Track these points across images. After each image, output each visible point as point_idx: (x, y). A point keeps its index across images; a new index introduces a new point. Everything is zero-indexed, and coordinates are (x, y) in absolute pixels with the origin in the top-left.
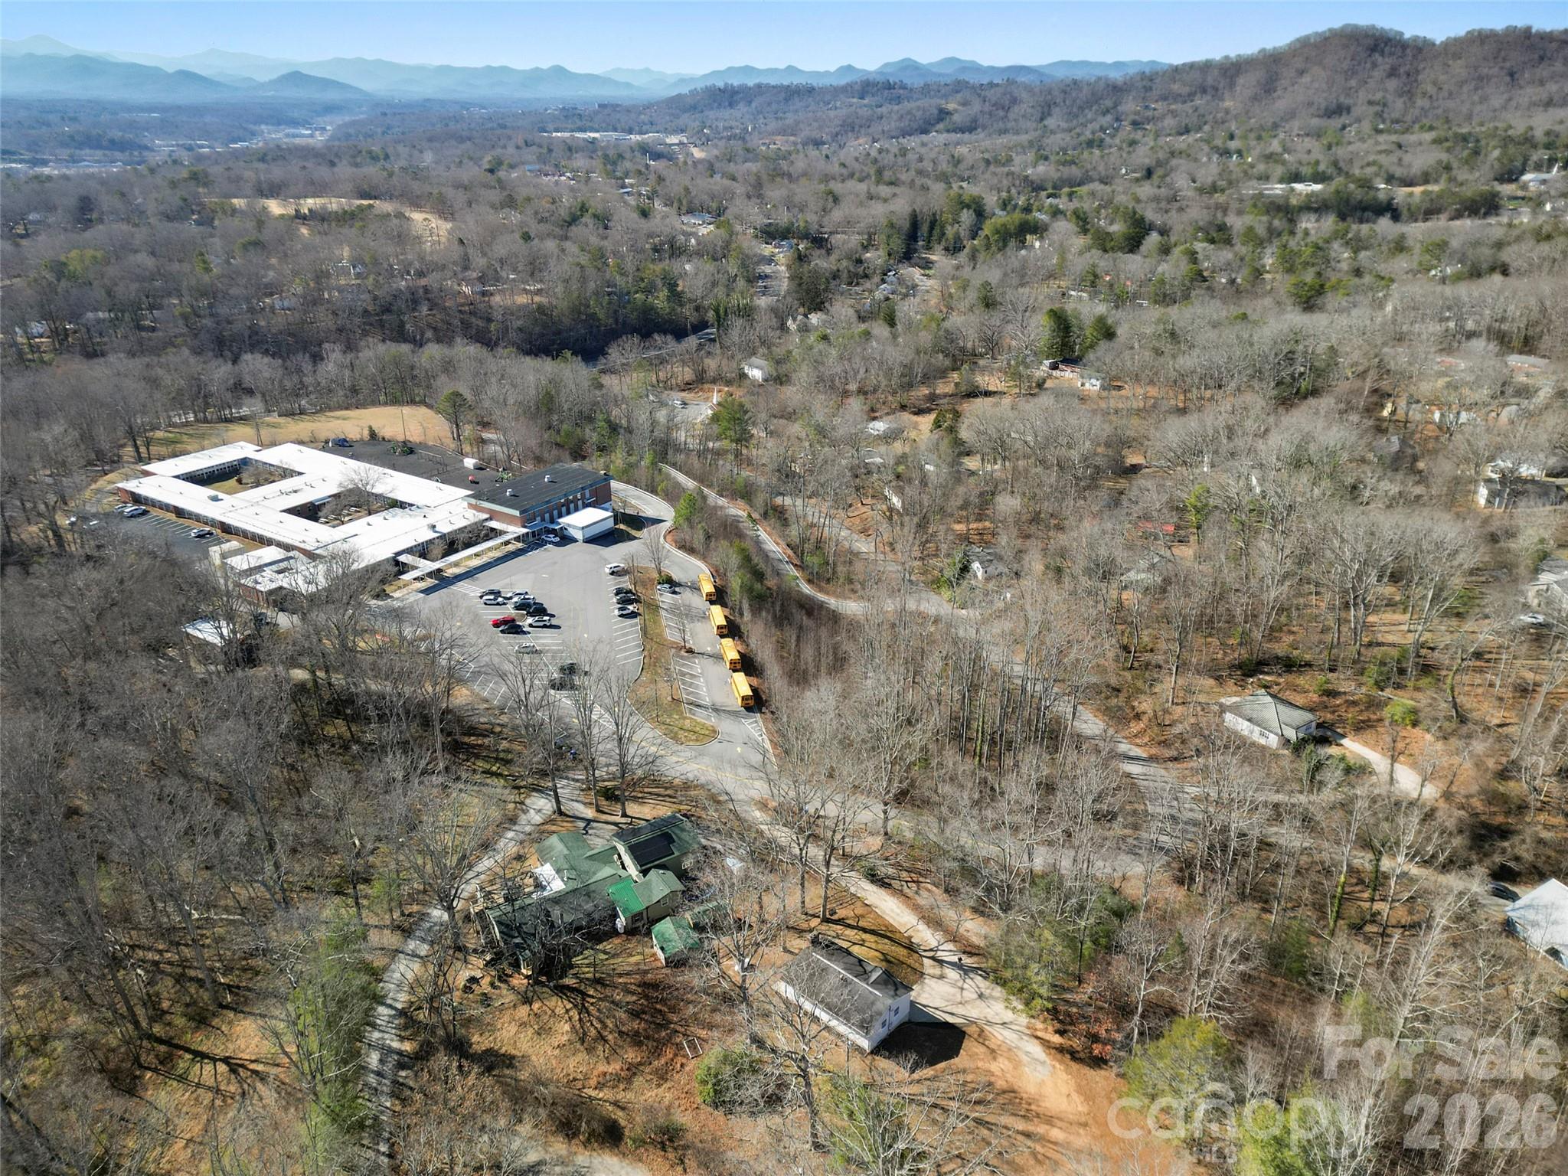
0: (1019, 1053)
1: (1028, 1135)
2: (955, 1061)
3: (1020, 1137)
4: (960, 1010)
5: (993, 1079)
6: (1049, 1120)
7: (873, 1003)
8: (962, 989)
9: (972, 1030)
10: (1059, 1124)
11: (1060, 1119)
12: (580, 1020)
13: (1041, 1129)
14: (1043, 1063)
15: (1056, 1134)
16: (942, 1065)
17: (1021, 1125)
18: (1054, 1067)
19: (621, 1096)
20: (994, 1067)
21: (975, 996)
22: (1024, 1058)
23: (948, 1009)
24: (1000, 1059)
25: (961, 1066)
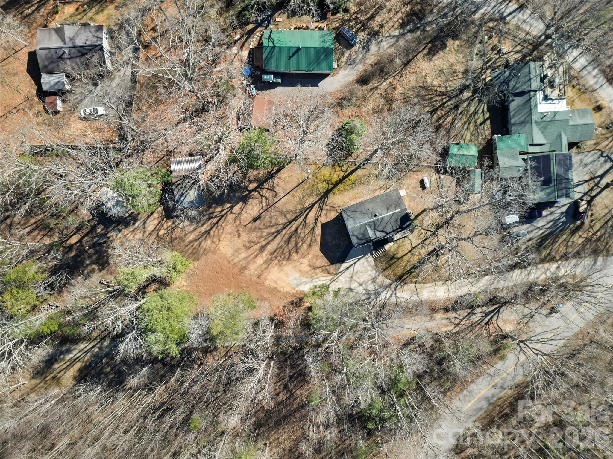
0: (307, 280)
1: (263, 248)
2: (318, 248)
3: (264, 243)
4: (348, 273)
5: (299, 255)
6: (268, 263)
7: (354, 220)
8: (361, 285)
9: (332, 268)
10: (265, 266)
11: (266, 268)
12: (436, 91)
13: (265, 255)
14: (298, 285)
15: (260, 261)
16: (319, 240)
17: (270, 248)
18: (294, 289)
19: (379, 91)
20: (305, 261)
21: (352, 287)
22: (304, 280)
23: (351, 269)
24: (308, 268)
25: (313, 247)
